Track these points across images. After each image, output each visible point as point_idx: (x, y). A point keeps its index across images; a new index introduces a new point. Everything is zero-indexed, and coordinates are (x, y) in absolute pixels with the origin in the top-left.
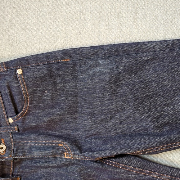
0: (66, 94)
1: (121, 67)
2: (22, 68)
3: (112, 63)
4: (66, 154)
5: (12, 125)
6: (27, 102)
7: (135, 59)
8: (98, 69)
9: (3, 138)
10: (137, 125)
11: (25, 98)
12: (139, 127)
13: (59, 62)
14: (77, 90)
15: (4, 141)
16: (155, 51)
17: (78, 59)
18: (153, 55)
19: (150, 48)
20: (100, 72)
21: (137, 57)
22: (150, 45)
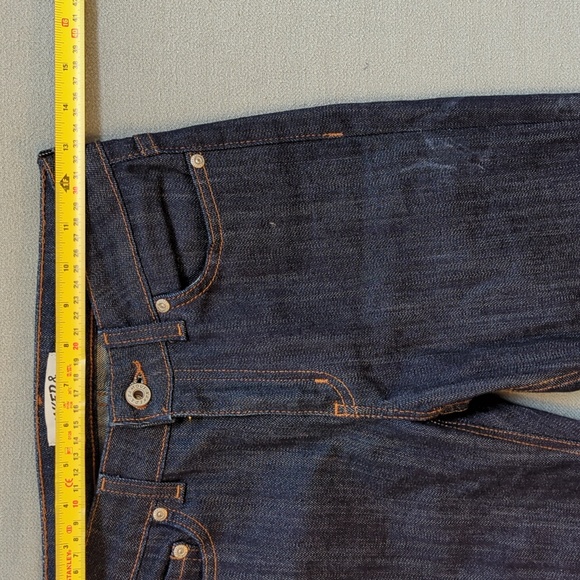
0: (328, 231)
1: (485, 158)
2: (204, 153)
3: (460, 148)
4: (336, 405)
5: (166, 320)
6: (217, 252)
7: (520, 139)
8: (424, 163)
9: (137, 359)
10: (528, 314)
11: (212, 238)
12: (534, 319)
13: (313, 141)
14: (360, 220)
15: (142, 369)
16: (572, 119)
17: (368, 132)
18: (565, 129)
19: (562, 111)
20: (428, 170)
21: (526, 134)
22: (561, 103)
